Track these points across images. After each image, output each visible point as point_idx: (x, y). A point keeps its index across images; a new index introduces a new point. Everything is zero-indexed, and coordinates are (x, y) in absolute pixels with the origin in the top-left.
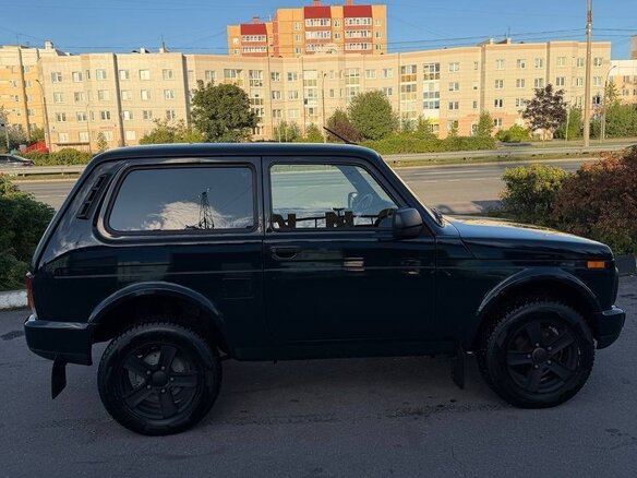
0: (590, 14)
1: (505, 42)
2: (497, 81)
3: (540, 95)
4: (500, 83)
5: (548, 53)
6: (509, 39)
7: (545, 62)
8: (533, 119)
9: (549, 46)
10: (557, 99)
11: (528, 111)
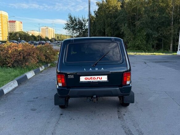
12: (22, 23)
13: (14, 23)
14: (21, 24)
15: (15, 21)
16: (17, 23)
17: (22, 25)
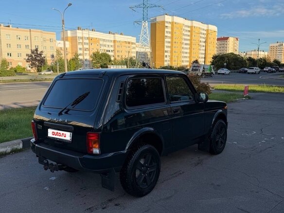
0: (63, 21)
1: (9, 26)
2: (7, 44)
3: (33, 52)
4: (9, 45)
5: (30, 34)
6: (11, 26)
7: (29, 38)
8: (31, 62)
9: (30, 31)
10: (41, 55)
11: (28, 59)
12: (238, 40)
13: (225, 41)
14: (236, 42)
15: (228, 38)
16: (231, 39)
17: (238, 42)
